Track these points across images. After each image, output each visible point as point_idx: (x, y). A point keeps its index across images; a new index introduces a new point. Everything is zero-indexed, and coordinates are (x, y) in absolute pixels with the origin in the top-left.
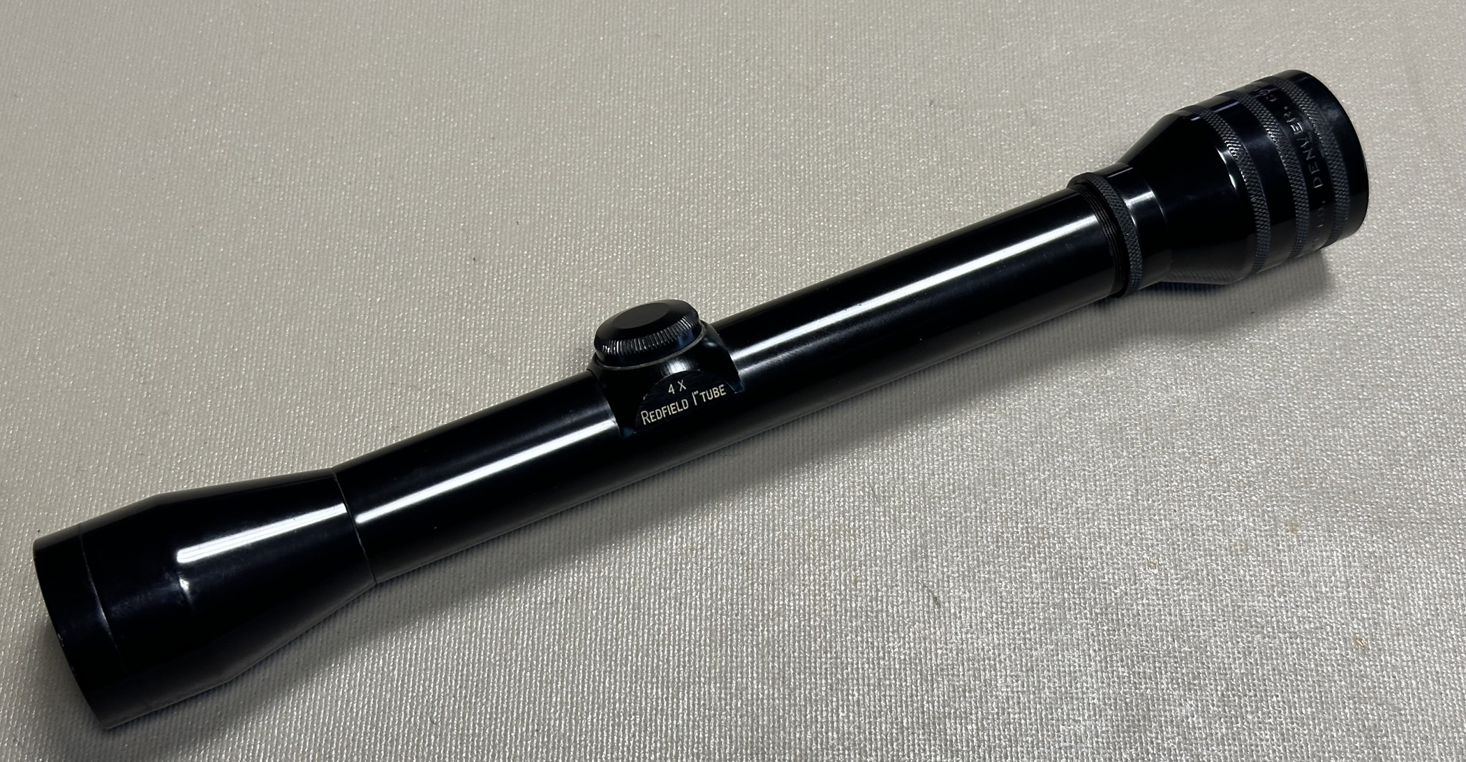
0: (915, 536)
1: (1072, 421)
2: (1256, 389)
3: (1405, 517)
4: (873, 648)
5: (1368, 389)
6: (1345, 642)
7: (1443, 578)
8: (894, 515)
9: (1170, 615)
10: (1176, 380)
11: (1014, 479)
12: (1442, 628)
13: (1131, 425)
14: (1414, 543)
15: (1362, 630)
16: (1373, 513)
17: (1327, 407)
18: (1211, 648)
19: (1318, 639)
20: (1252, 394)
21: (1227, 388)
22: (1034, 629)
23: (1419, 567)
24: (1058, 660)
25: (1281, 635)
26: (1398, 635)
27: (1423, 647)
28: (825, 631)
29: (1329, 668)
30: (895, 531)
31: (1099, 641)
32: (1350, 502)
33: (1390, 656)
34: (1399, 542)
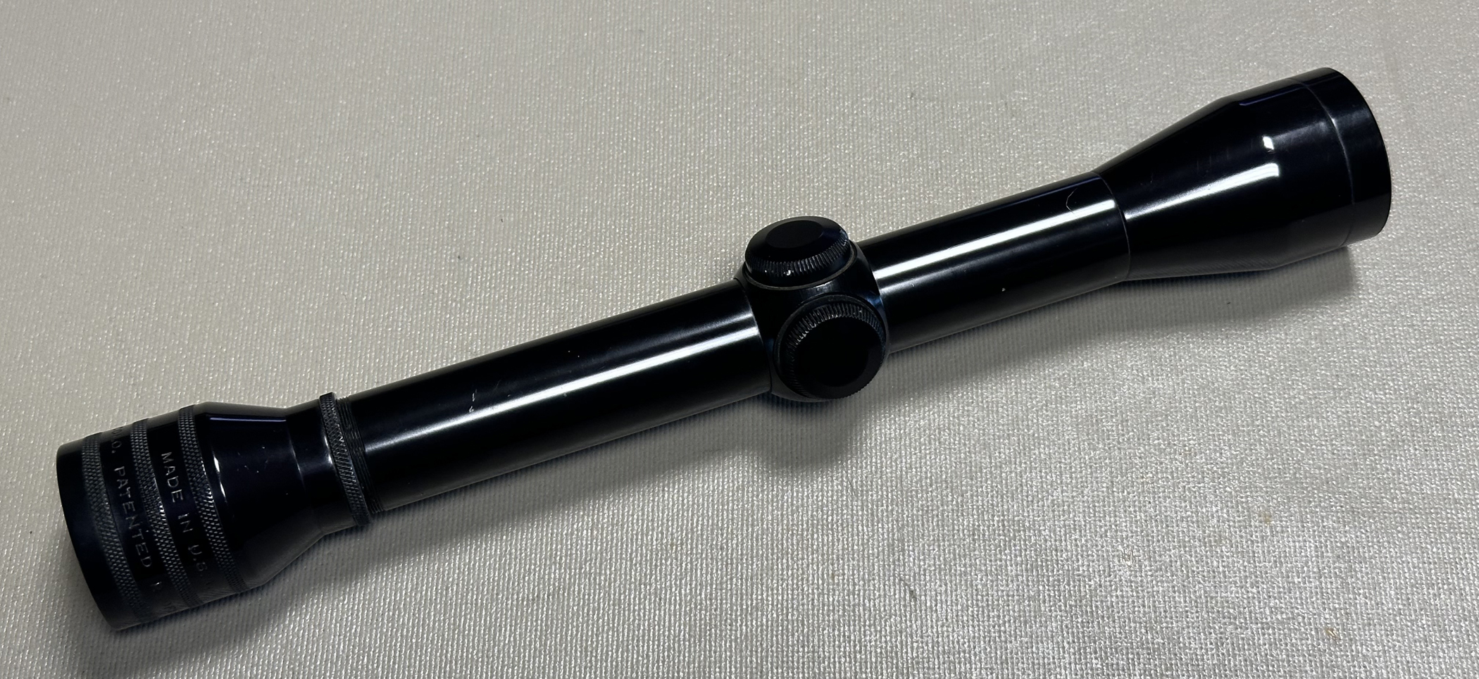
0: (893, 529)
1: (1049, 413)
2: (1232, 380)
3: (1378, 508)
4: (849, 642)
5: (1343, 378)
6: (1317, 632)
7: (1414, 567)
8: (872, 509)
9: (1144, 606)
10: (1152, 371)
11: (991, 472)
12: (1413, 617)
13: (1107, 417)
14: (1387, 533)
15: (1334, 621)
16: (1346, 503)
17: (1302, 397)
18: (1184, 638)
19: (1290, 629)
20: (1228, 385)
21: (1203, 379)
22: (1009, 621)
23: (1392, 557)
24: (1033, 653)
25: (1254, 626)
26: (1370, 624)
27: (1394, 637)
28: (803, 625)
29: (1301, 658)
30: (873, 525)
31: (1073, 633)
32: (1324, 491)
33: (1362, 645)
34: (1372, 532)
